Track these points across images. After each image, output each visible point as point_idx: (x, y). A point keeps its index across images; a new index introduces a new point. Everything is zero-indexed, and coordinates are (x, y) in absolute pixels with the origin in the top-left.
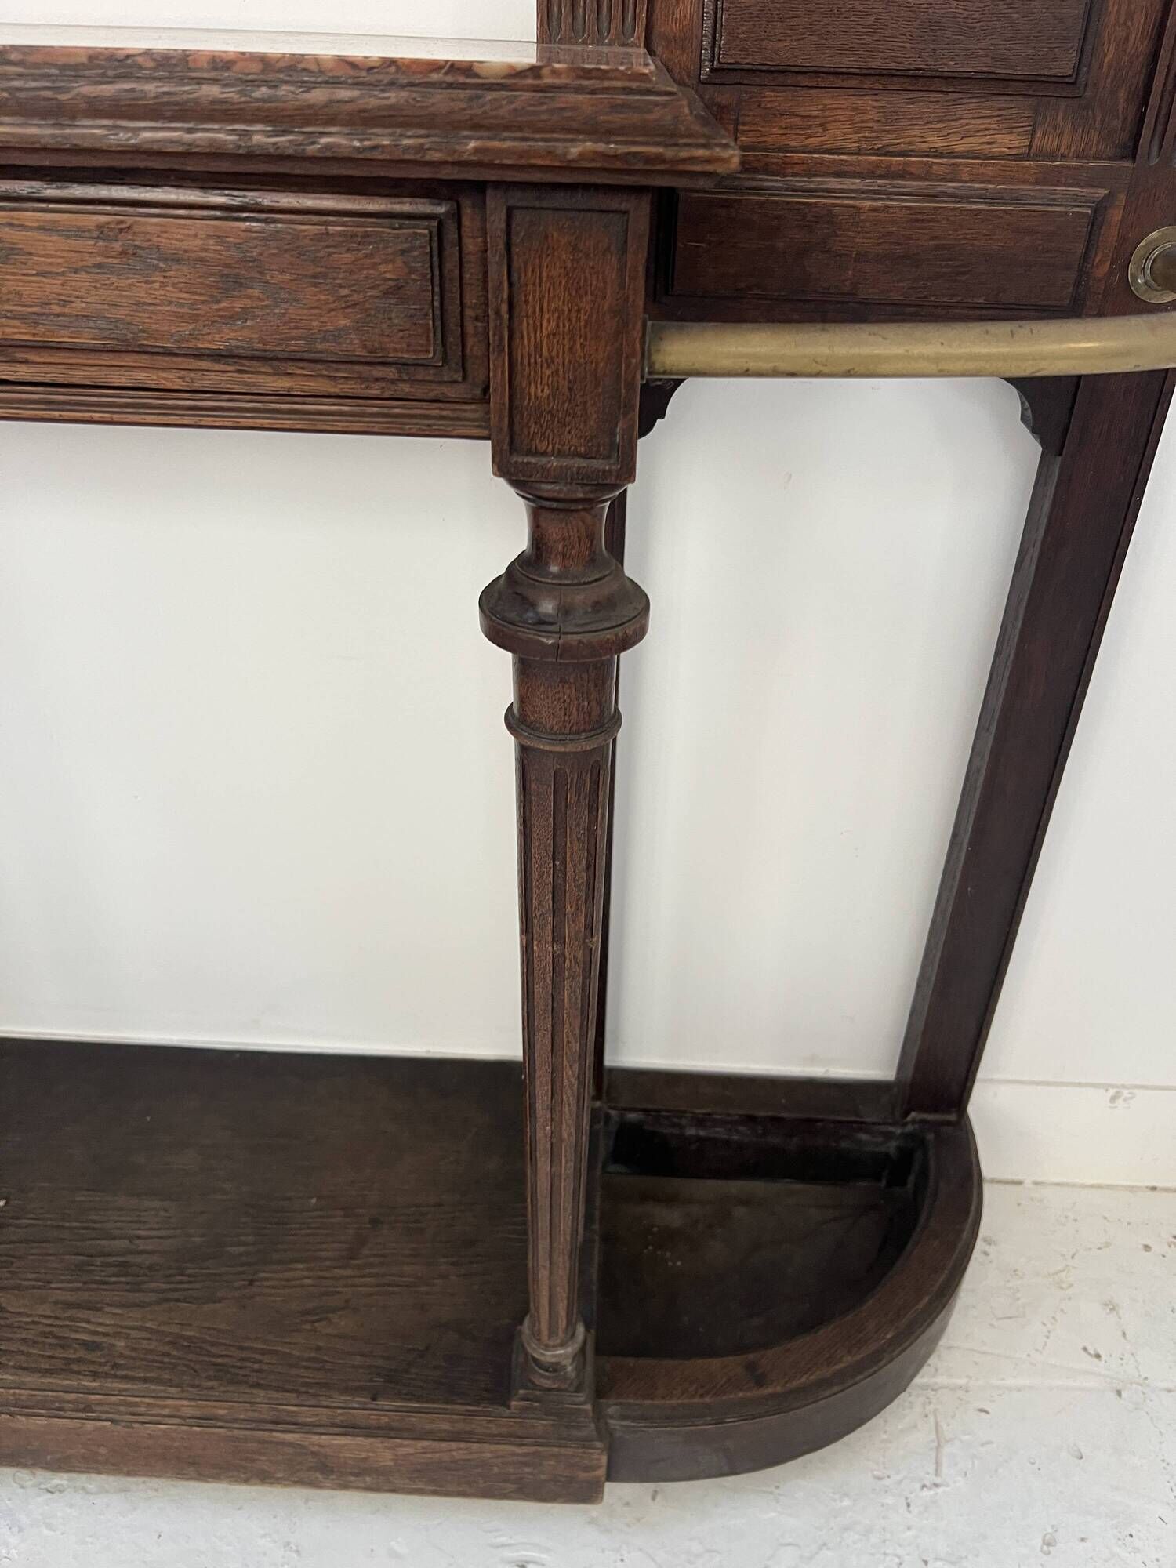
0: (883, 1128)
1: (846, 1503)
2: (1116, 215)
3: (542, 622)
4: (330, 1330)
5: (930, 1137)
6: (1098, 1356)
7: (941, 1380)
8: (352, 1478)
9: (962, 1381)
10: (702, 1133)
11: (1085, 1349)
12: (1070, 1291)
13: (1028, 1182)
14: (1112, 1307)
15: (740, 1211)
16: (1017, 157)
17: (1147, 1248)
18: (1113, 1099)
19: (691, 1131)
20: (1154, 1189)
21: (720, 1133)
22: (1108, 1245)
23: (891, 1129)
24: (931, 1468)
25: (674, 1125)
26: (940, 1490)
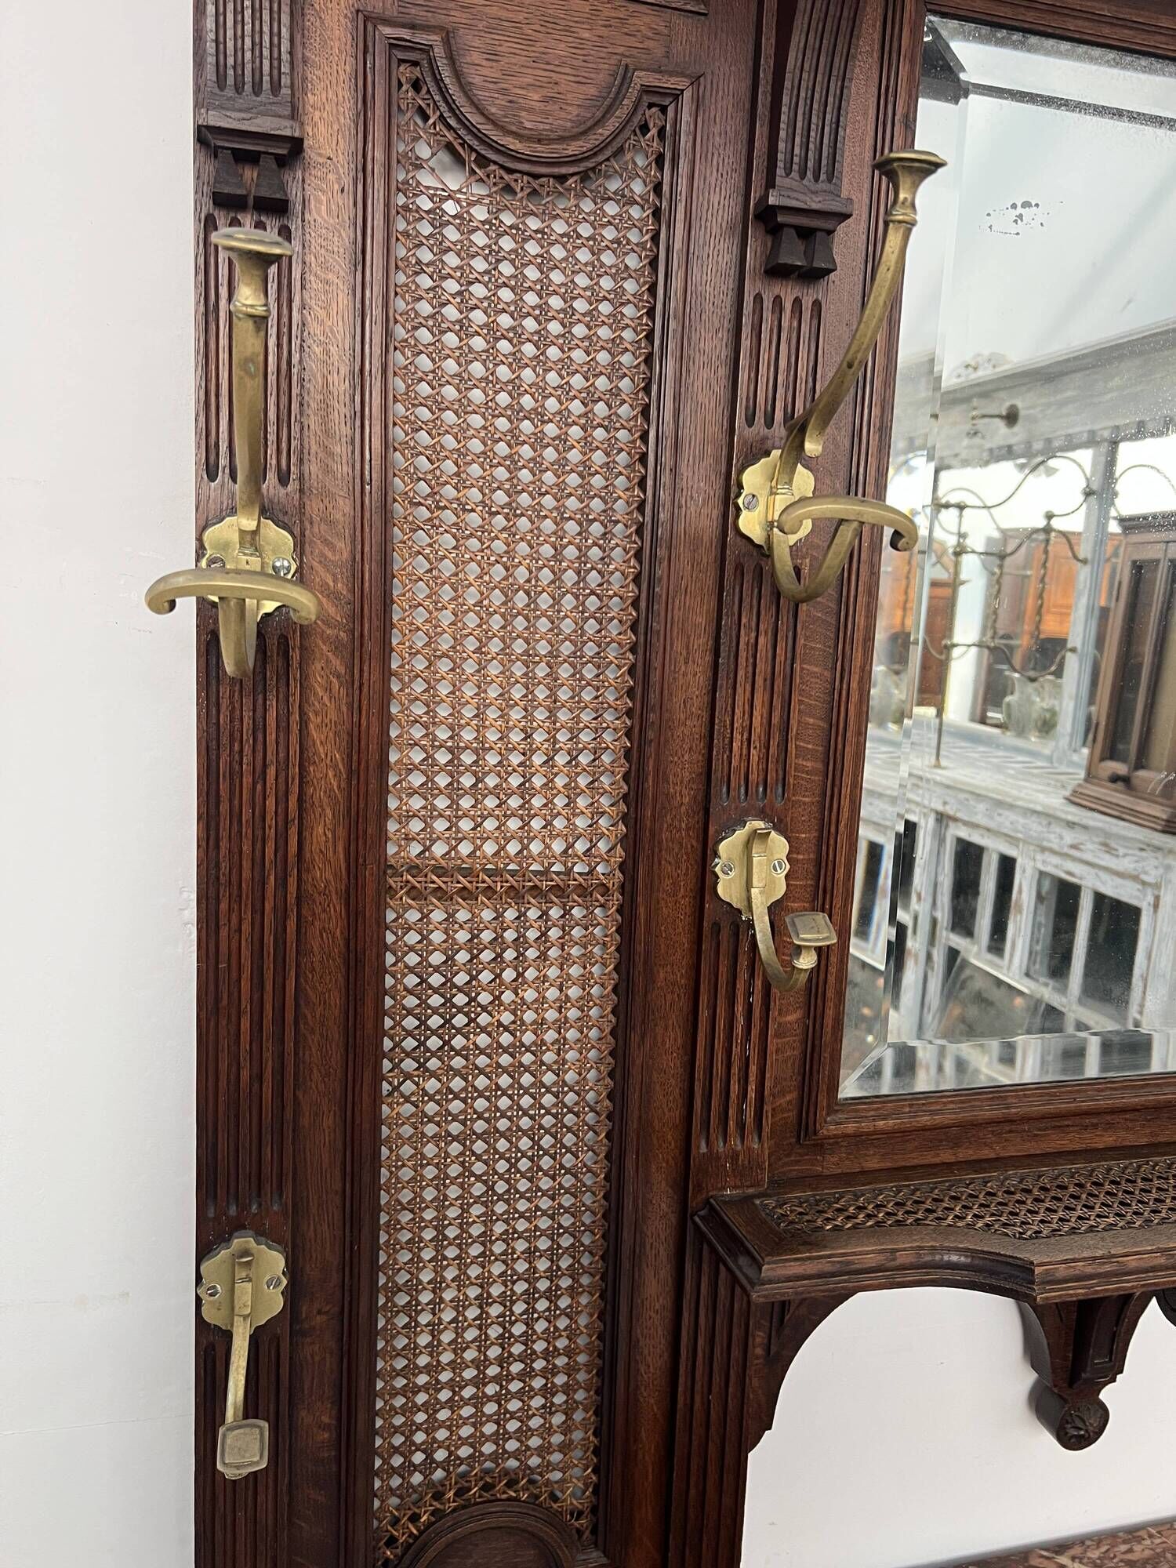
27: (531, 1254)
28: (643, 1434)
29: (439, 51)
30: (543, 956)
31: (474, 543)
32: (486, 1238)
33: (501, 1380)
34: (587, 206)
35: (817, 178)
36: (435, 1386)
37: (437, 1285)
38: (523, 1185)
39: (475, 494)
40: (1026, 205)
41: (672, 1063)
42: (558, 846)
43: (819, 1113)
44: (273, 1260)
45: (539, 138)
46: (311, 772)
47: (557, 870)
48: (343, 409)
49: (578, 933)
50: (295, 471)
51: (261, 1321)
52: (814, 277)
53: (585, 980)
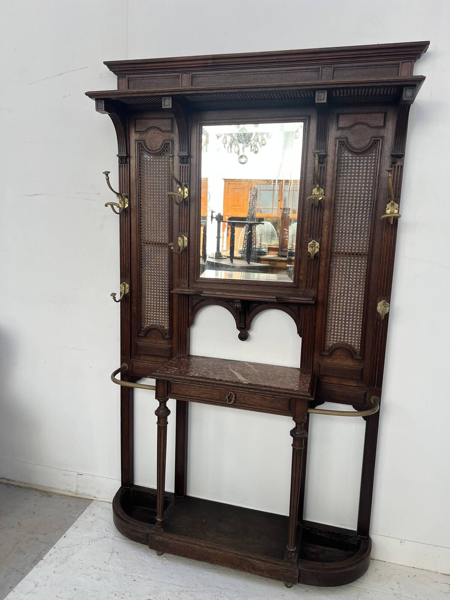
0: (353, 538)
2: (368, 394)
3: (296, 434)
4: (256, 546)
5: (362, 541)
6: (393, 589)
8: (257, 572)
9: (366, 588)
10: (320, 535)
11: (391, 588)
12: (391, 580)
14: (398, 583)
15: (327, 552)
16: (356, 387)
17: (409, 576)
18: (401, 542)
19: (318, 534)
20: (414, 567)
21: (323, 535)
22: (401, 574)
23: (355, 538)
25: (315, 532)
29: (143, 143)
30: (159, 252)
31: (149, 199)
32: (154, 289)
34: (161, 157)
35: (184, 151)
37: (148, 295)
38: (158, 283)
39: (149, 193)
41: (176, 268)
42: (161, 238)
43: (196, 278)
44: (127, 286)
45: (154, 151)
46: (132, 227)
47: (161, 241)
48: (134, 185)
49: (163, 250)
50: (129, 192)
51: (126, 293)
52: (187, 163)
53: (165, 256)
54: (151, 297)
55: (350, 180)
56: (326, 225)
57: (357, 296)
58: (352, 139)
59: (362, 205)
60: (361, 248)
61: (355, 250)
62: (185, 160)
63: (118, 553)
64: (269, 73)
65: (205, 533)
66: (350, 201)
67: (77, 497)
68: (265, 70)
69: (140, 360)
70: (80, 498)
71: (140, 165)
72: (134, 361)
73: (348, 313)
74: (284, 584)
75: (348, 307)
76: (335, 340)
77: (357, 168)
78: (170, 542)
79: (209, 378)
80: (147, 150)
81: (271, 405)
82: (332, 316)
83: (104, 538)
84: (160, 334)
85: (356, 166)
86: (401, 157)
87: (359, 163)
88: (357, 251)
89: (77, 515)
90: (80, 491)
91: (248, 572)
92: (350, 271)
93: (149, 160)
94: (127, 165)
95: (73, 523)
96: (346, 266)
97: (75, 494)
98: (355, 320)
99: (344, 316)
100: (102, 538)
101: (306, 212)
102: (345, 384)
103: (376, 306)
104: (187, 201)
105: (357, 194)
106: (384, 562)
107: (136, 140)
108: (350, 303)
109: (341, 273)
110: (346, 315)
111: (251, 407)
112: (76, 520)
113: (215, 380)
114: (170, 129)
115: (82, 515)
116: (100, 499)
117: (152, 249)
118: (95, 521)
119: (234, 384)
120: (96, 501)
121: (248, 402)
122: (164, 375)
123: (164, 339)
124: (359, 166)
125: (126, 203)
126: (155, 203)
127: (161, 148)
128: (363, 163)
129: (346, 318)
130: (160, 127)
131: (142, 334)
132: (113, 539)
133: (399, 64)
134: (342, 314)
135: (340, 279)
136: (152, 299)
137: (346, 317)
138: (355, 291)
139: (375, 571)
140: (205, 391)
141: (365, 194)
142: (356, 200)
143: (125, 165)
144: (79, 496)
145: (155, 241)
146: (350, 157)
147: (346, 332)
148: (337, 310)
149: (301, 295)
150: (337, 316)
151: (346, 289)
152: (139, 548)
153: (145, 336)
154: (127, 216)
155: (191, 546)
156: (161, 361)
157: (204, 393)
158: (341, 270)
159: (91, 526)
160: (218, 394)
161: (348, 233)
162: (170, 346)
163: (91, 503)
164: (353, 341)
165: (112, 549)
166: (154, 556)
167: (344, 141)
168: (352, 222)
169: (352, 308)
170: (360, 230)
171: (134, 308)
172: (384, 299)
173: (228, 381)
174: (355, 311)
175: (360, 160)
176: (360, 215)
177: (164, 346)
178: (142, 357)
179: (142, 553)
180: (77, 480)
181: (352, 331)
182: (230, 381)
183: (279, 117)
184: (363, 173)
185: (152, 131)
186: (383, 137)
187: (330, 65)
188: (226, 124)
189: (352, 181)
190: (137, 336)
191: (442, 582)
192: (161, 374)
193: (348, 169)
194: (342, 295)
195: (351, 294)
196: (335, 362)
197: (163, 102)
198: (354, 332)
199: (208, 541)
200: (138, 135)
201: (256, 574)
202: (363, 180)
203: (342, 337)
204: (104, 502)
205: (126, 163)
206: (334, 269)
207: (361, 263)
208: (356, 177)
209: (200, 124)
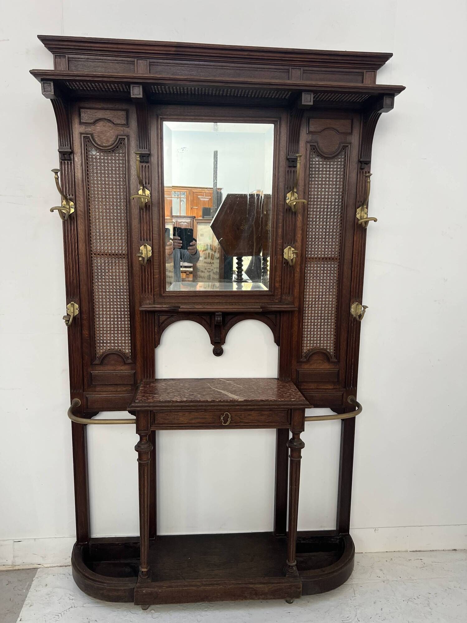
0: (335, 537)
1: (340, 600)
2: (345, 394)
3: (295, 445)
4: (253, 570)
5: (344, 538)
6: (380, 577)
7: (353, 583)
8: (260, 596)
9: (357, 583)
10: (304, 542)
11: (377, 576)
12: (374, 569)
13: (364, 553)
14: (381, 570)
15: (313, 557)
16: (332, 389)
17: (387, 561)
18: (375, 530)
19: (302, 542)
20: (387, 552)
22: (380, 561)
23: (337, 537)
24: (354, 594)
26: (356, 597)
27: (117, 311)
28: (137, 343)
29: (90, 137)
30: (115, 265)
31: (100, 203)
32: (110, 308)
33: (114, 330)
34: (113, 155)
35: (144, 149)
36: (103, 330)
37: (103, 314)
38: (115, 300)
39: (100, 196)
40: (184, 148)
41: (137, 282)
42: (117, 248)
43: (162, 292)
44: (77, 306)
45: (105, 147)
46: (79, 236)
47: (117, 252)
48: (81, 185)
49: (121, 261)
50: (74, 194)
51: (75, 314)
52: (147, 162)
53: (122, 269)
54: (106, 318)
55: (322, 185)
56: (299, 230)
57: (331, 300)
58: (323, 144)
59: (333, 210)
60: (333, 253)
61: (328, 255)
62: (145, 158)
63: (96, 621)
64: (237, 69)
65: (196, 571)
66: (322, 206)
67: (15, 570)
68: (233, 65)
69: (96, 392)
70: (19, 570)
71: (87, 163)
72: (88, 394)
73: (323, 318)
74: (285, 602)
75: (323, 312)
76: (312, 345)
77: (328, 173)
78: (160, 591)
79: (200, 400)
80: (96, 145)
81: (269, 419)
82: (308, 322)
83: (71, 609)
84: (120, 359)
85: (326, 171)
86: (368, 163)
87: (330, 168)
88: (330, 256)
89: (24, 591)
90: (19, 561)
91: (250, 599)
92: (323, 275)
93: (98, 157)
94: (71, 163)
95: (24, 601)
96: (320, 271)
97: (11, 566)
98: (329, 324)
99: (319, 321)
100: (69, 608)
101: (280, 217)
102: (323, 388)
103: (350, 308)
104: (149, 206)
105: (328, 199)
106: (361, 553)
107: (81, 134)
108: (325, 307)
109: (315, 278)
110: (321, 319)
111: (248, 424)
112: (26, 597)
113: (207, 401)
114: (124, 122)
115: (32, 589)
116: (46, 566)
117: (107, 261)
118: (51, 592)
119: (229, 403)
120: (41, 569)
121: (244, 420)
122: (147, 404)
123: (125, 364)
124: (330, 171)
125: (72, 208)
126: (108, 207)
127: (114, 143)
128: (333, 168)
129: (321, 323)
130: (112, 119)
131: (97, 362)
132: (83, 607)
133: (363, 73)
134: (318, 319)
135: (315, 284)
136: (108, 319)
137: (321, 321)
138: (329, 295)
139: (358, 564)
140: (196, 416)
141: (335, 199)
142: (328, 205)
143: (68, 162)
144: (17, 568)
145: (110, 251)
146: (321, 161)
147: (322, 336)
148: (313, 315)
149: (277, 302)
150: (313, 321)
151: (321, 293)
152: (119, 609)
153: (102, 363)
154: (72, 223)
155: (186, 589)
156: (122, 390)
157: (195, 418)
158: (315, 275)
159: (48, 599)
160: (212, 417)
161: (320, 238)
162: (133, 371)
163: (36, 573)
164: (328, 345)
165: (87, 619)
166: (140, 612)
167: (315, 146)
168: (324, 227)
169: (326, 312)
170: (332, 234)
171: (86, 332)
172: (356, 301)
173: (222, 400)
174: (330, 315)
175: (330, 165)
176: (332, 220)
177: (126, 373)
178: (98, 389)
179: (125, 613)
180: (14, 548)
181: (327, 335)
182: (224, 401)
183: (250, 117)
184: (333, 178)
185: (101, 123)
186: (350, 143)
187: (300, 68)
188: (191, 120)
189: (323, 186)
190: (92, 364)
191: (415, 559)
192: (144, 404)
193: (319, 174)
194: (317, 300)
195: (325, 298)
196: (313, 367)
197: (131, 90)
198: (329, 336)
199: (203, 579)
200: (84, 127)
201: (259, 599)
202: (333, 185)
203: (319, 342)
204: (53, 567)
205: (70, 160)
206: (309, 275)
207: (334, 267)
208: (326, 182)
209: (161, 119)
